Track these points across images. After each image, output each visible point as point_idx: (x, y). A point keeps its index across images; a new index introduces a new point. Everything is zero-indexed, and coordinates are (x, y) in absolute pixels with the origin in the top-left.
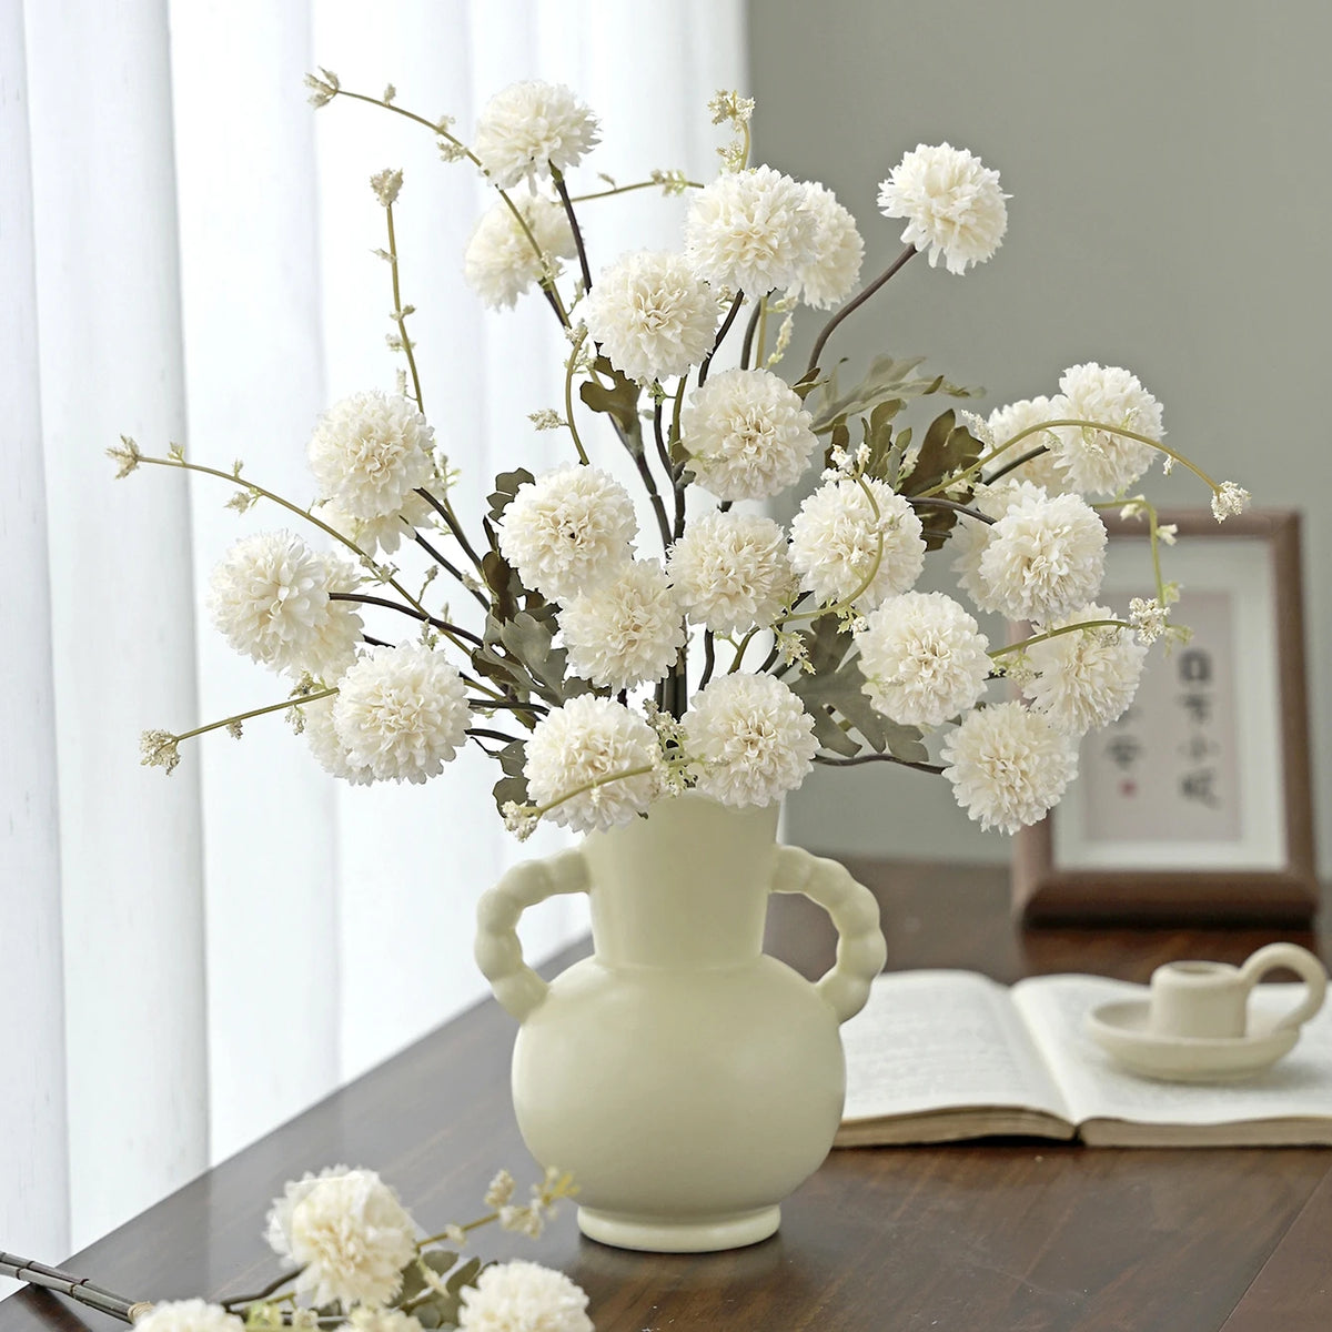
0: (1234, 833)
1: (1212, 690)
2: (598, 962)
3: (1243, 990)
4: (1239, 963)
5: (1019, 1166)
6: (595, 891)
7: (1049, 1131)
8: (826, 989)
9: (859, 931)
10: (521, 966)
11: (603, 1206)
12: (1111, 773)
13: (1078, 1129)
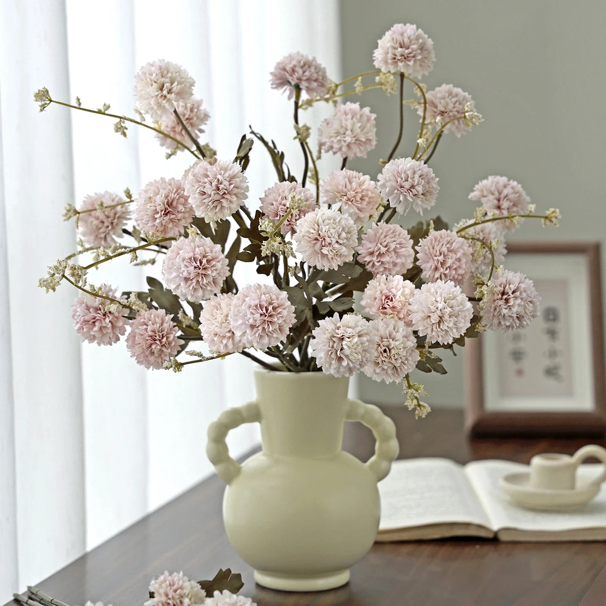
0: (569, 393)
1: (560, 326)
2: (264, 455)
3: (574, 467)
4: (571, 454)
5: (468, 551)
6: (263, 421)
7: (483, 534)
8: (372, 466)
9: (386, 439)
10: (228, 458)
11: (266, 569)
12: (512, 366)
13: (496, 534)
